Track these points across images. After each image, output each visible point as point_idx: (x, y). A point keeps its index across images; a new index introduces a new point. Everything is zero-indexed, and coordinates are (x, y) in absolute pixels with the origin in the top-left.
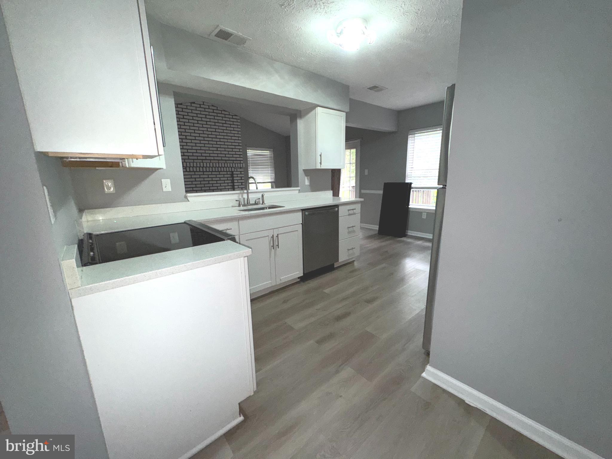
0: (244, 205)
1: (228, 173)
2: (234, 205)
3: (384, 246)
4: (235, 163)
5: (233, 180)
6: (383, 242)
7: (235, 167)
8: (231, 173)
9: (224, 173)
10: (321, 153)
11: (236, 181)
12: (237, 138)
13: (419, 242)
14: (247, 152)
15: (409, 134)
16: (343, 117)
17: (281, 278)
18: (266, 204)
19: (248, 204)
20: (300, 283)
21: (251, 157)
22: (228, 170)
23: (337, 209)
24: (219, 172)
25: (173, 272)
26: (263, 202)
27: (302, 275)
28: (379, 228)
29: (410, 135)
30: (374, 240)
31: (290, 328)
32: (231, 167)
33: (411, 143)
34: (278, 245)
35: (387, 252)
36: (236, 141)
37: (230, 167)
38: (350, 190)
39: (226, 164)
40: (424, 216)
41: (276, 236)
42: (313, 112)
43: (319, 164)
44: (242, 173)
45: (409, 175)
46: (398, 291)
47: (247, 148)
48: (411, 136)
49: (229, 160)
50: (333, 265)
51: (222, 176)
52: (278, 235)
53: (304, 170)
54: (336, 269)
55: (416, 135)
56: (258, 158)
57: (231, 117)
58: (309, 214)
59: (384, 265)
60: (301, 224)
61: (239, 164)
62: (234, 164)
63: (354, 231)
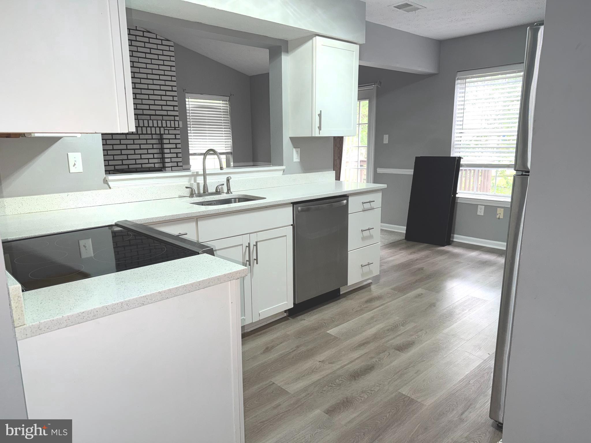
0: (199, 195)
1: (154, 137)
2: (183, 195)
3: (417, 260)
4: (166, 121)
5: (162, 149)
6: (414, 253)
7: (167, 127)
8: (158, 137)
9: (147, 137)
10: (321, 111)
11: (168, 151)
12: (169, 78)
13: (474, 254)
14: (185, 101)
15: (456, 78)
16: (354, 52)
17: (260, 312)
18: (234, 193)
19: (206, 192)
20: (288, 319)
21: (192, 110)
22: (153, 132)
23: (345, 201)
24: (138, 135)
25: (144, 303)
26: (228, 190)
27: (291, 306)
28: (406, 231)
29: (458, 79)
30: (400, 250)
31: (282, 392)
32: (160, 127)
33: (460, 93)
34: (257, 259)
35: (422, 269)
36: (168, 83)
37: (158, 127)
38: (358, 169)
39: (150, 122)
40: (481, 212)
41: (254, 245)
42: (309, 44)
43: (317, 130)
44: (178, 137)
45: (456, 145)
46: (446, 331)
47: (186, 94)
48: (459, 81)
49: (156, 115)
50: (338, 290)
51: (144, 142)
52: (257, 242)
53: (292, 139)
54: (344, 297)
55: (467, 80)
56: (206, 112)
57: (159, 42)
58: (302, 210)
59: (419, 291)
60: (292, 225)
61: (172, 122)
62: (164, 122)
63: (371, 237)
